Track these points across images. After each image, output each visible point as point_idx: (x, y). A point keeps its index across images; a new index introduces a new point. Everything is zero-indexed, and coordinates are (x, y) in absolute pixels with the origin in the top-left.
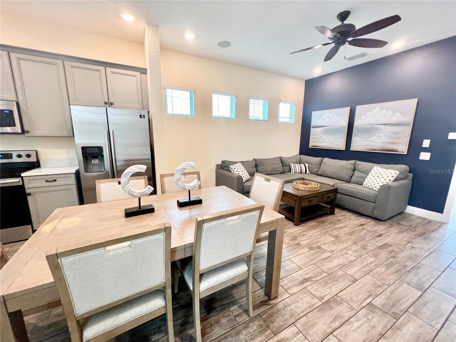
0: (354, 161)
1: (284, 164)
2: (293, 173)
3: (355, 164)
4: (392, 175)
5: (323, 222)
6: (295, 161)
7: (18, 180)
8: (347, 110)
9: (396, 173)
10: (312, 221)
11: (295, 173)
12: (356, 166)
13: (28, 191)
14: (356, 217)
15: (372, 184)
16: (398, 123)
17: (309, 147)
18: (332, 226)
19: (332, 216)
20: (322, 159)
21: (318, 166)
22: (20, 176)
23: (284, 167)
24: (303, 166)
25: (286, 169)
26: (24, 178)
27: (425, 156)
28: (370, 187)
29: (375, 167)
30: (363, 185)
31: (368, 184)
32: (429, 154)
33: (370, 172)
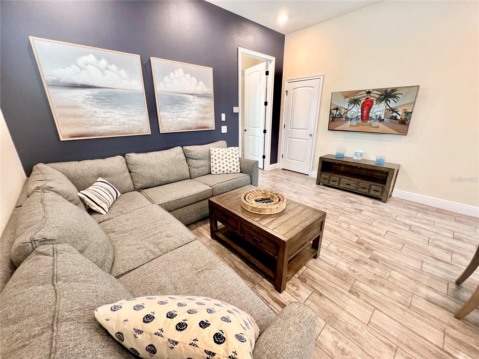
0: (180, 147)
2: (107, 210)
3: (184, 151)
11: (109, 208)
15: (228, 168)
27: (224, 129)
28: (226, 172)
29: (211, 149)
30: (214, 173)
31: (222, 170)
32: (226, 127)
33: (212, 156)
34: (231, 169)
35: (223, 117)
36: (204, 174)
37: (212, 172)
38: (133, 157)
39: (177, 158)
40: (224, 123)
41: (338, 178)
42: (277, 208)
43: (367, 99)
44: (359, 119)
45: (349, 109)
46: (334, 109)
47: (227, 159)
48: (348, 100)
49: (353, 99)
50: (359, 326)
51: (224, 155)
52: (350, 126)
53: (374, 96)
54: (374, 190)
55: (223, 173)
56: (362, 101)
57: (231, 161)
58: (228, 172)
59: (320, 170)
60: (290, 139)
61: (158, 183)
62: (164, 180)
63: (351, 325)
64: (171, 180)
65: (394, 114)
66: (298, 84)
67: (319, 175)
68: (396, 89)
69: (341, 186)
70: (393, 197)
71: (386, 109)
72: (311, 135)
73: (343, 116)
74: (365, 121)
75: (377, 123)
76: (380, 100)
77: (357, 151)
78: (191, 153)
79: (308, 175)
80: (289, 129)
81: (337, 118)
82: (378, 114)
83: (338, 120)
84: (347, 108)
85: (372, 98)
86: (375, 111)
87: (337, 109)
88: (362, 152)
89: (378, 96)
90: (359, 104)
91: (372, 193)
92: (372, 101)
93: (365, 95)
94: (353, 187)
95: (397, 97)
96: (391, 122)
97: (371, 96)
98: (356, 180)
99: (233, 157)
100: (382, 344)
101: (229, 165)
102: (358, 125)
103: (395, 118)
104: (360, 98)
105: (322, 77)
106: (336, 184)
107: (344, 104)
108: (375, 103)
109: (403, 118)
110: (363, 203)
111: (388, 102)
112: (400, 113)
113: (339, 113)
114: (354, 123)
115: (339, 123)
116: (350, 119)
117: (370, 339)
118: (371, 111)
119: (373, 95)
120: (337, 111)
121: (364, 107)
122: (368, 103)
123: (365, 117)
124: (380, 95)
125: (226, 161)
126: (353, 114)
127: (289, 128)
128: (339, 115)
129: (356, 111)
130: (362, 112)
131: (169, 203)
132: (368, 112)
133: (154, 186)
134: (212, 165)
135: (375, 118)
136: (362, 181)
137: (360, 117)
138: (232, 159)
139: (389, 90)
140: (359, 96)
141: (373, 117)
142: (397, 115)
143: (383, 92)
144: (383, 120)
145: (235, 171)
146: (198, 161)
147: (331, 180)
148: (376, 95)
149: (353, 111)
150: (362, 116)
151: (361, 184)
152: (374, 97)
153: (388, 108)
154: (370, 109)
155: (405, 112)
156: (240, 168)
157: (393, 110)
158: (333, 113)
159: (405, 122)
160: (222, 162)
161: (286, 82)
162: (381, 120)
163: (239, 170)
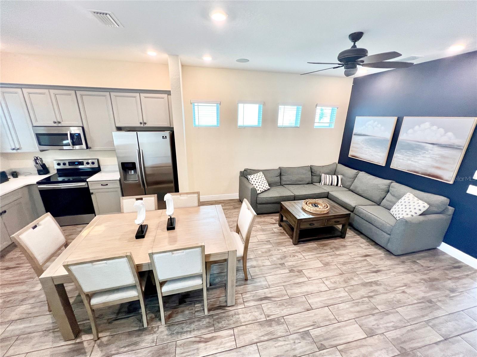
0: (390, 181)
1: (314, 173)
2: (323, 184)
3: (390, 185)
4: (420, 208)
5: (325, 245)
6: (327, 171)
7: (85, 184)
8: (394, 119)
9: (424, 207)
10: (314, 242)
11: (324, 184)
12: (390, 188)
13: (91, 191)
14: (368, 245)
16: (450, 145)
17: (349, 156)
18: (332, 251)
19: (342, 239)
20: (357, 173)
21: (352, 180)
22: (85, 181)
23: (314, 177)
24: (335, 177)
25: (316, 179)
26: (89, 183)
134: (396, 204)
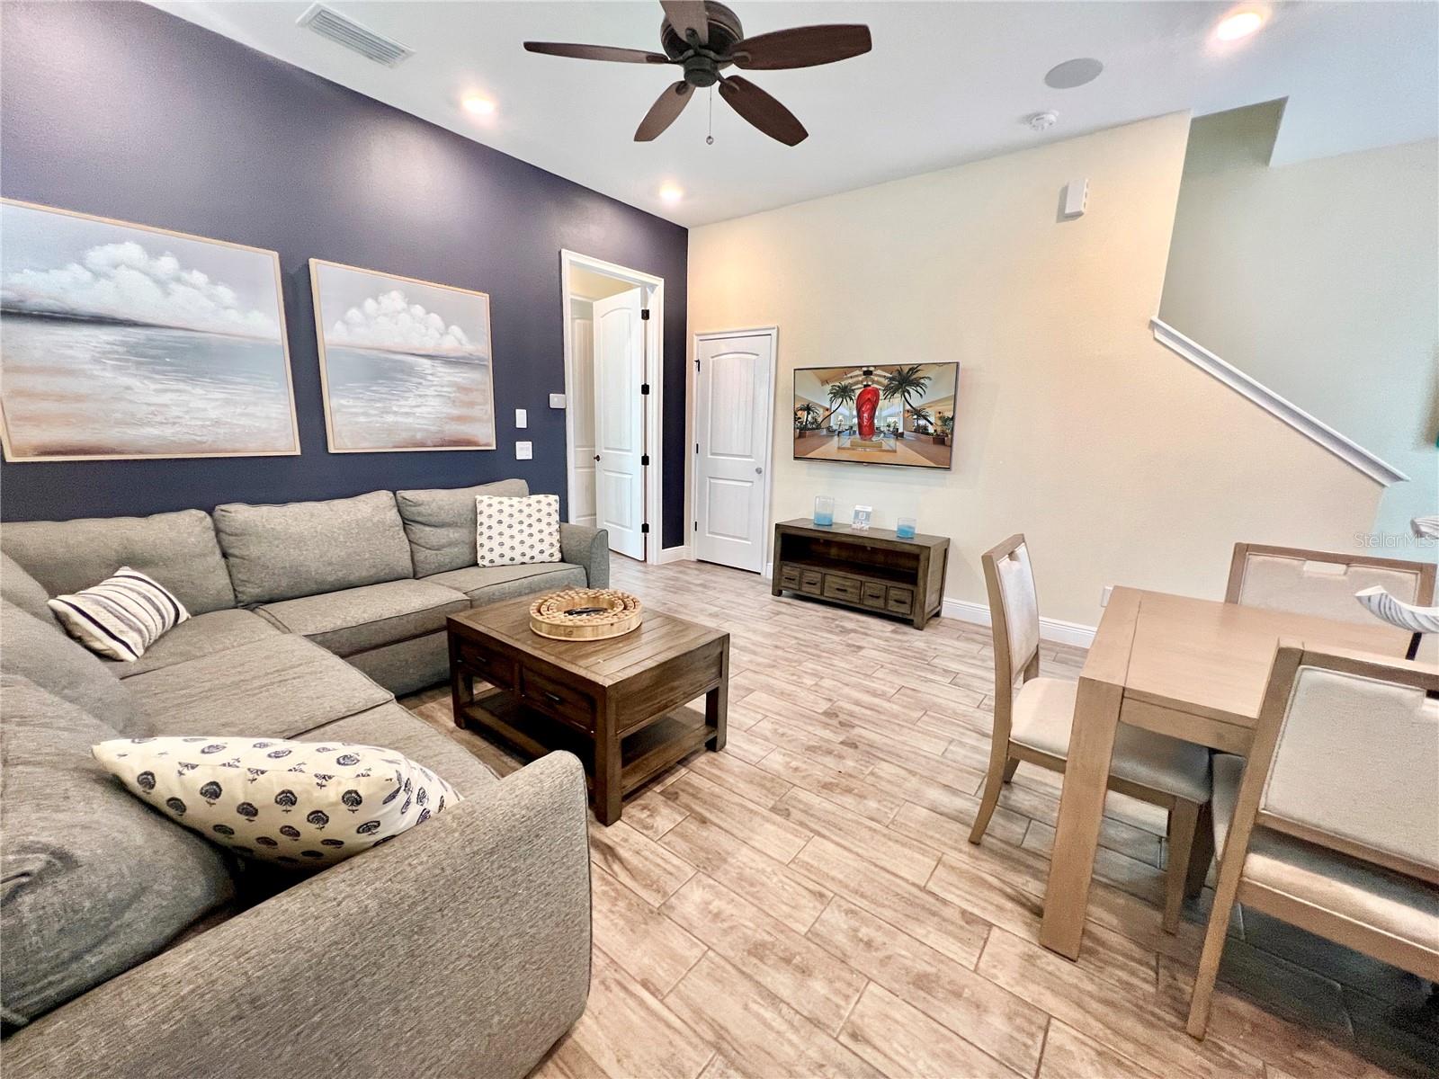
0: (385, 493)
3: (398, 503)
12: (408, 509)
15: (525, 548)
17: (10, 458)
20: (208, 518)
27: (524, 450)
28: (519, 559)
29: (479, 498)
30: (486, 562)
31: (509, 554)
32: (529, 444)
33: (480, 518)
34: (535, 552)
35: (521, 419)
36: (454, 565)
37: (480, 561)
38: (240, 514)
39: (375, 520)
40: (523, 435)
41: (819, 576)
42: (612, 625)
43: (865, 386)
44: (855, 432)
45: (833, 409)
46: (801, 410)
47: (524, 527)
48: (828, 388)
49: (839, 387)
50: (769, 870)
51: (517, 515)
52: (839, 448)
53: (880, 380)
54: (896, 601)
55: (510, 562)
56: (858, 392)
57: (534, 530)
58: (526, 559)
59: (778, 556)
60: (712, 481)
61: (314, 587)
62: (331, 579)
63: (751, 868)
64: (352, 578)
65: (922, 422)
66: (723, 346)
67: (778, 571)
68: (919, 368)
69: (828, 594)
70: (944, 618)
71: (904, 410)
72: (759, 471)
73: (823, 425)
74: (868, 437)
75: (891, 443)
76: (891, 390)
77: (858, 508)
78: (421, 509)
79: (759, 574)
80: (709, 456)
81: (809, 429)
82: (891, 420)
83: (813, 436)
84: (828, 407)
85: (875, 386)
86: (885, 413)
87: (808, 409)
88: (869, 509)
89: (886, 382)
90: (851, 399)
91: (894, 608)
92: (876, 392)
93: (860, 379)
94: (851, 597)
95: (923, 384)
96: (918, 439)
97: (873, 382)
98: (856, 577)
99: (539, 520)
100: (805, 893)
101: (529, 541)
102: (854, 446)
103: (924, 431)
104: (852, 385)
105: (774, 333)
106: (815, 591)
107: (821, 398)
108: (882, 397)
109: (939, 429)
110: (869, 632)
111: (906, 394)
112: (932, 419)
113: (813, 418)
114: (846, 441)
115: (814, 441)
116: (837, 433)
117: (784, 889)
118: (877, 413)
119: (876, 379)
120: (808, 414)
121: (862, 406)
122: (869, 396)
123: (867, 428)
124: (891, 379)
125: (521, 531)
126: (841, 421)
127: (709, 453)
128: (813, 423)
129: (845, 413)
130: (860, 416)
131: (334, 632)
132: (872, 417)
133: (297, 593)
134: (480, 540)
135: (885, 429)
136: (869, 579)
137: (856, 428)
138: (537, 526)
139: (906, 370)
140: (850, 381)
141: (882, 429)
142: (928, 424)
143: (896, 374)
144: (902, 435)
145: (545, 557)
146: (438, 530)
147: (805, 580)
148: (882, 380)
149: (841, 414)
150: (860, 425)
151: (870, 588)
152: (878, 383)
153: (908, 407)
154: (873, 409)
155: (940, 418)
156: (561, 551)
157: (918, 413)
158: (800, 418)
159: (943, 440)
160: (508, 532)
161: (695, 337)
162: (898, 435)
163: (558, 556)
